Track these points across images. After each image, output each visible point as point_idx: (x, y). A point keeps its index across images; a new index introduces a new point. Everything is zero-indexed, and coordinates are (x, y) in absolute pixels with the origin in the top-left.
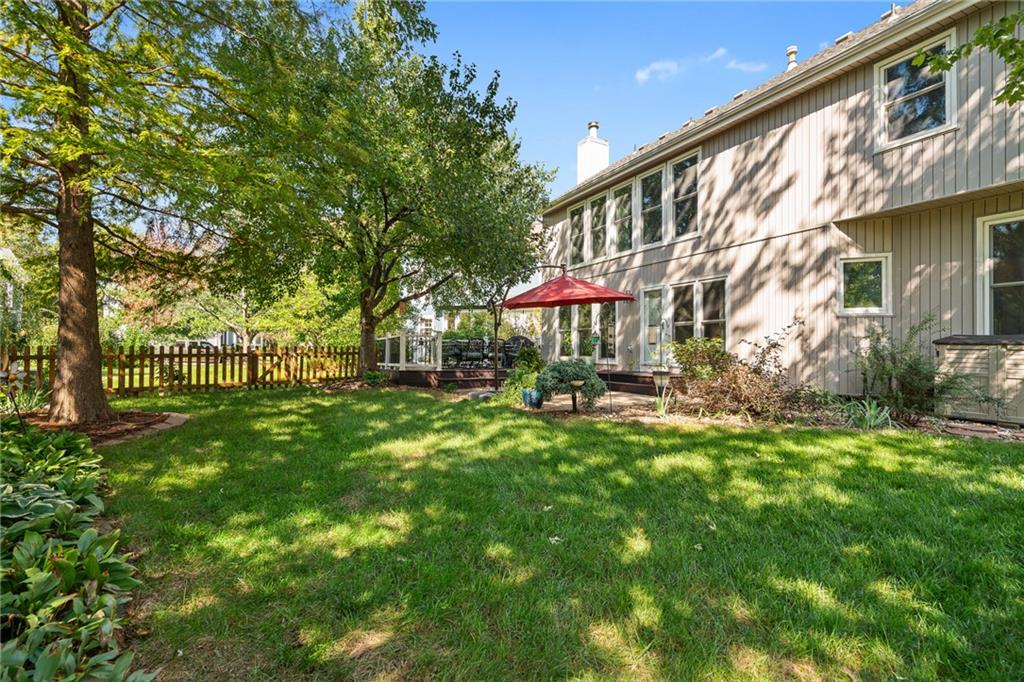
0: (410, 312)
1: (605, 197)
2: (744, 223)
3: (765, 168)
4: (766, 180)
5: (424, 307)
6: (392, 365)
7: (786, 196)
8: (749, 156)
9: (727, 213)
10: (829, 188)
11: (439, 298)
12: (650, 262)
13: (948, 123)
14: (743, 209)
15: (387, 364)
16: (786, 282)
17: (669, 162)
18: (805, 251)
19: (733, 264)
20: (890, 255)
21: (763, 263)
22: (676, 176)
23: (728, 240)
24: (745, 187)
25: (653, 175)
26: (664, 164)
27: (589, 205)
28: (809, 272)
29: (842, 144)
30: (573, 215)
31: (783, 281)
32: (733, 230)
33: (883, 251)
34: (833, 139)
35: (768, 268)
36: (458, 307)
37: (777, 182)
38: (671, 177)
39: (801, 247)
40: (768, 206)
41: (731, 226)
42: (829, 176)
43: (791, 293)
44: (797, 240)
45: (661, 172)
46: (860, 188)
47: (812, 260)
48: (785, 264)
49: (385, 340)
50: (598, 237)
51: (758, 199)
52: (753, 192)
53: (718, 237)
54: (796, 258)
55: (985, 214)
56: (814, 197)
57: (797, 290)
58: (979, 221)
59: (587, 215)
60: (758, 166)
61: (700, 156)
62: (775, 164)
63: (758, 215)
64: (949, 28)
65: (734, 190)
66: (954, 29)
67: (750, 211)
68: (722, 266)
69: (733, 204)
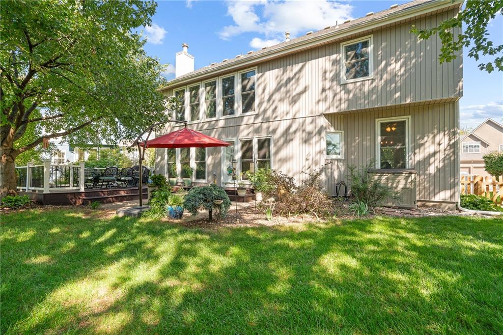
0: (48, 147)
1: (199, 86)
2: (283, 107)
3: (294, 80)
4: (294, 86)
5: (61, 144)
6: (33, 188)
7: (303, 96)
8: (285, 74)
9: (274, 101)
10: (324, 95)
11: (75, 138)
12: (229, 125)
13: (370, 76)
14: (281, 100)
15: (28, 188)
16: (304, 139)
17: (239, 72)
18: (314, 124)
19: (277, 128)
20: (343, 132)
21: (292, 130)
22: (243, 80)
23: (274, 116)
24: (283, 90)
25: (229, 78)
26: (236, 73)
27: (188, 89)
28: (315, 135)
29: (329, 75)
30: (177, 93)
31: (302, 139)
32: (277, 110)
33: (341, 130)
34: (325, 72)
35: (295, 132)
36: (91, 145)
37: (300, 89)
38: (240, 80)
39: (312, 123)
40: (294, 101)
41: (276, 108)
42: (324, 90)
43: (307, 144)
44: (309, 120)
45: (234, 77)
46: (338, 97)
47: (317, 129)
48: (304, 131)
49: (26, 168)
50: (195, 108)
51: (290, 96)
52: (288, 92)
53: (269, 113)
54: (309, 128)
55: (379, 118)
56: (317, 100)
57: (309, 144)
58: (377, 120)
59: (187, 95)
60: (289, 80)
61: (256, 71)
62: (298, 79)
63: (290, 104)
64: (370, 34)
65: (278, 90)
66: (372, 35)
67: (286, 101)
68: (271, 129)
69: (277, 96)
